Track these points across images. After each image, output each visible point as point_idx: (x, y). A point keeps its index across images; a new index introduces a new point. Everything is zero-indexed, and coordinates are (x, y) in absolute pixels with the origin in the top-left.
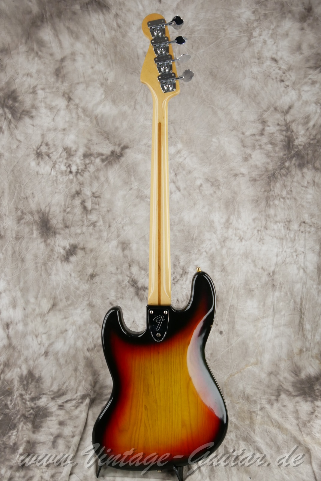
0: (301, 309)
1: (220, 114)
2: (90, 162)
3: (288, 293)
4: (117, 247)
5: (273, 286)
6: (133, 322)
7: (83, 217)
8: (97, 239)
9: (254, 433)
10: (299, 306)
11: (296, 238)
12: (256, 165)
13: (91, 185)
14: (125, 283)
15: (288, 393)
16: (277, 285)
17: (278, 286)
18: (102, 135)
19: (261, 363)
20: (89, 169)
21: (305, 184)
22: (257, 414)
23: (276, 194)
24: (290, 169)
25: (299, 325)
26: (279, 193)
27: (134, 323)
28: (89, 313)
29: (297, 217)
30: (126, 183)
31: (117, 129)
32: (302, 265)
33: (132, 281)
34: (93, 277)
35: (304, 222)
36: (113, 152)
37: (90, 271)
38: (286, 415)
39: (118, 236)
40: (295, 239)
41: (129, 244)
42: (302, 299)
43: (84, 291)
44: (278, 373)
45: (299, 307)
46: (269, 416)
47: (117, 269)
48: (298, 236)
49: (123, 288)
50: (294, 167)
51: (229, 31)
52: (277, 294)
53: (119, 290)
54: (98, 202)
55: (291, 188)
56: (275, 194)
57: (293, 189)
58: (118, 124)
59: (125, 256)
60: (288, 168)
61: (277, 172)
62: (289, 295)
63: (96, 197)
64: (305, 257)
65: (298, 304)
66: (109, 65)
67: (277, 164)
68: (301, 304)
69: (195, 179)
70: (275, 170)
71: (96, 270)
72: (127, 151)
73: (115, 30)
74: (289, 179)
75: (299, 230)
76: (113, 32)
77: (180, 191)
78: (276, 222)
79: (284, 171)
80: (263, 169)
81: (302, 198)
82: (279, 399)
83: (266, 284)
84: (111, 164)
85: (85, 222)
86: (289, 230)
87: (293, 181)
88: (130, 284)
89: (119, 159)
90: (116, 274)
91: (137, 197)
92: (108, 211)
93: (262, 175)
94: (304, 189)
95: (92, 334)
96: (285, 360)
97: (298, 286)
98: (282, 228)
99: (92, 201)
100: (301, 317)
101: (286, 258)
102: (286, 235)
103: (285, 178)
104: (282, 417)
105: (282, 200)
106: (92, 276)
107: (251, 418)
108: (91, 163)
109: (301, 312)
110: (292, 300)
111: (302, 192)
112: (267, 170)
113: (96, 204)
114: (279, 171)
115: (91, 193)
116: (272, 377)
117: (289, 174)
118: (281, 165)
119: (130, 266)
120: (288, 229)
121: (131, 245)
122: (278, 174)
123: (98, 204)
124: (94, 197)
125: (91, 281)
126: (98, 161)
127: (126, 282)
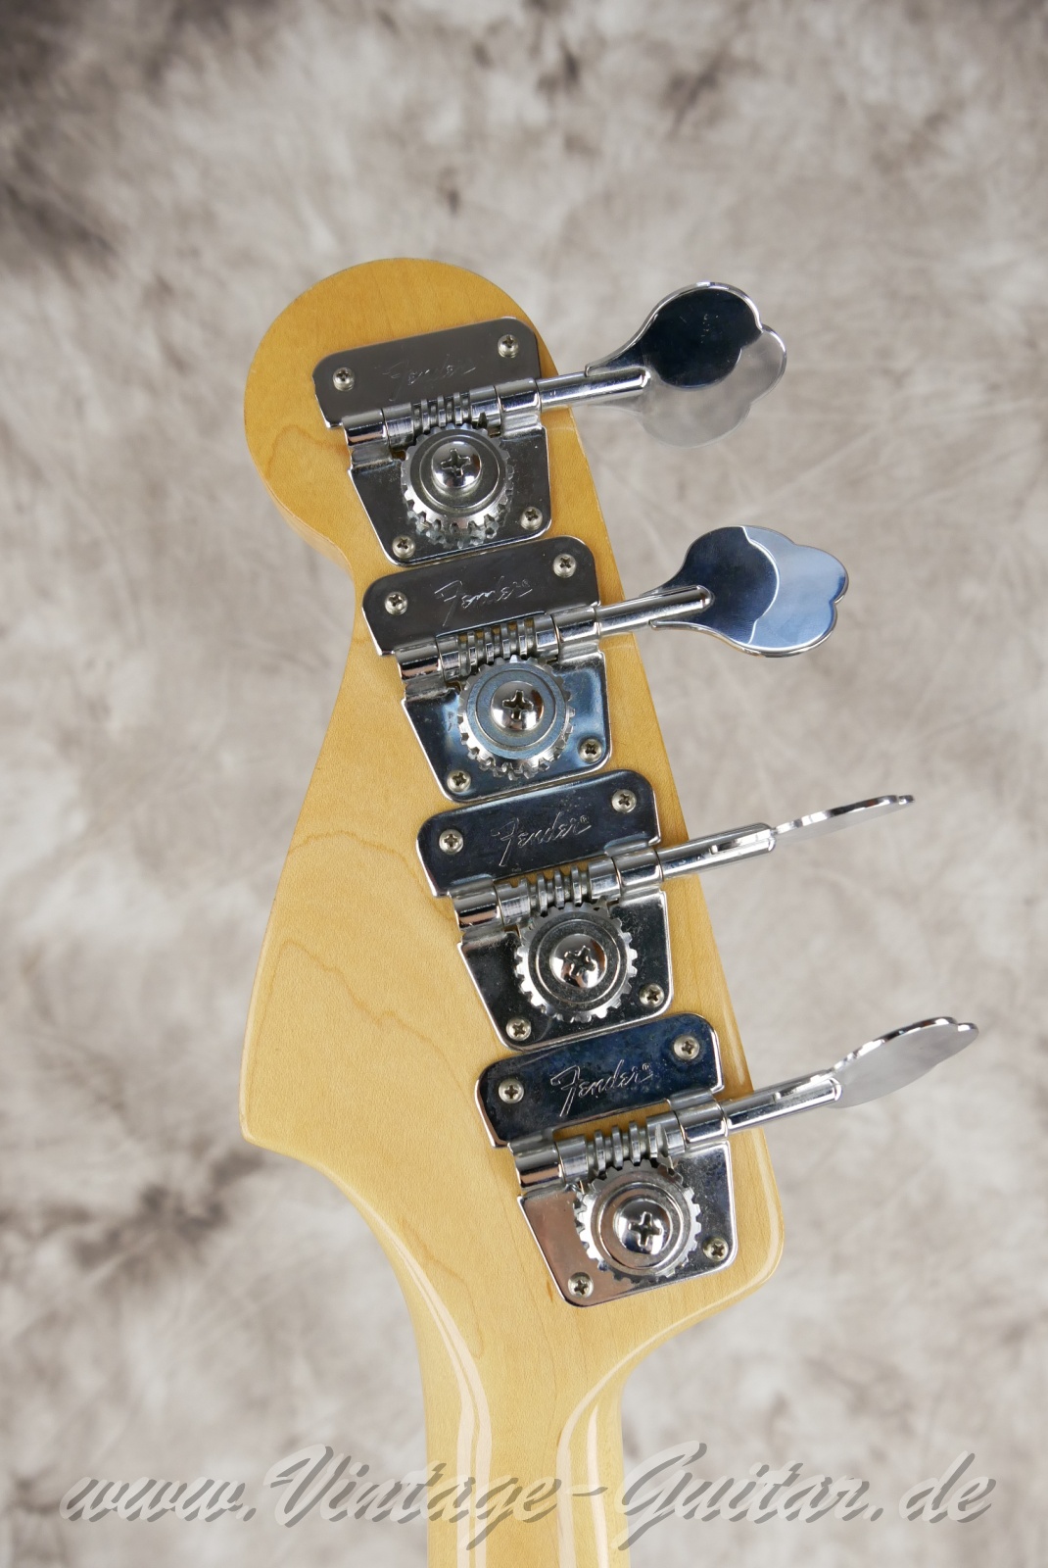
1: (895, 927)
18: (76, 1080)
31: (176, 1038)
36: (154, 1200)
51: (921, 385)
58: (182, 1004)
66: (115, 616)
69: (738, 1364)
72: (255, 1185)
73: (150, 387)
76: (139, 402)
126: (52, 1258)
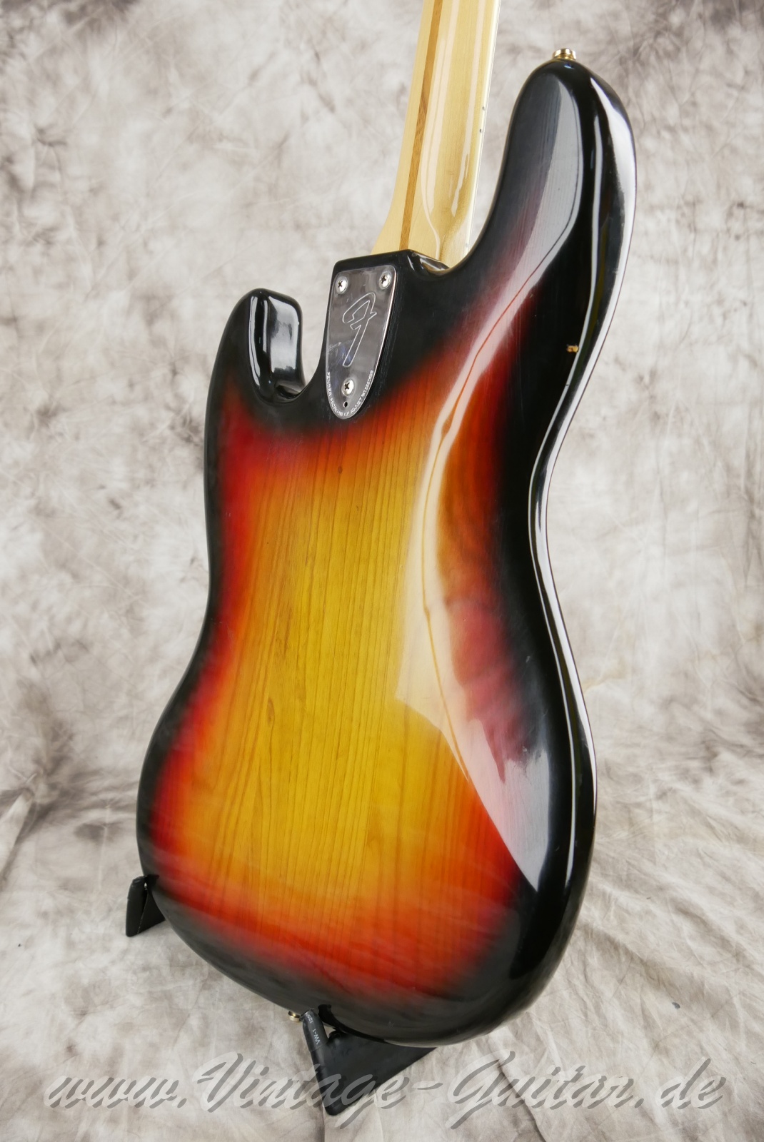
0: (749, 493)
2: (27, 23)
3: (705, 441)
4: (128, 312)
5: (656, 417)
6: (193, 561)
7: (8, 214)
8: (61, 287)
9: (654, 863)
10: (742, 482)
11: (720, 256)
12: (578, 23)
13: (31, 101)
14: (157, 432)
15: (739, 750)
16: (667, 415)
17: (671, 419)
19: (634, 671)
20: (22, 47)
21: (739, 78)
22: (651, 811)
23: (648, 118)
24: (686, 33)
25: (747, 543)
26: (657, 114)
27: (195, 564)
28: (38, 536)
29: (719, 187)
30: (152, 92)
32: (745, 345)
33: (184, 423)
34: (50, 417)
35: (741, 205)
37: (37, 397)
38: (754, 805)
39: (132, 274)
40: (715, 261)
41: (170, 298)
42: (752, 458)
43: (16, 463)
44: (694, 701)
45: (742, 487)
46: (694, 812)
47: (131, 385)
48: (725, 249)
49: (153, 449)
50: (698, 24)
52: (669, 443)
53: (140, 456)
54: (59, 161)
55: (693, 94)
56: (643, 114)
57: (700, 97)
59: (157, 342)
60: (679, 33)
61: (645, 44)
62: (708, 449)
63: (51, 144)
64: (751, 316)
65: (738, 476)
67: (643, 17)
68: (749, 474)
70: (638, 40)
71: (58, 395)
74: (686, 66)
75: (728, 230)
77: (332, 109)
78: (652, 209)
79: (665, 42)
80: (602, 36)
81: (731, 125)
82: (716, 764)
83: (633, 412)
84: (99, 29)
85: (17, 229)
86: (695, 230)
87: (697, 71)
88: (179, 435)
89: (126, 12)
90: (127, 403)
91: (190, 138)
92: (94, 191)
93: (601, 53)
94: (735, 93)
95: (50, 608)
96: (714, 658)
97: (736, 415)
98: (673, 227)
99: (37, 158)
100: (752, 516)
101: (690, 325)
102: (685, 251)
103: (672, 66)
104: (743, 812)
105: (666, 135)
106: (46, 415)
107: (631, 823)
108: (30, 27)
109: (751, 500)
110: (720, 464)
111: (731, 103)
112: (613, 39)
113: (52, 167)
114: (651, 41)
115: (33, 131)
116: (677, 710)
117: (684, 49)
118: (656, 21)
119: (175, 373)
120: (693, 228)
121: (175, 303)
122: (648, 49)
123: (60, 169)
124: (44, 143)
125: (44, 430)
127: (163, 428)
